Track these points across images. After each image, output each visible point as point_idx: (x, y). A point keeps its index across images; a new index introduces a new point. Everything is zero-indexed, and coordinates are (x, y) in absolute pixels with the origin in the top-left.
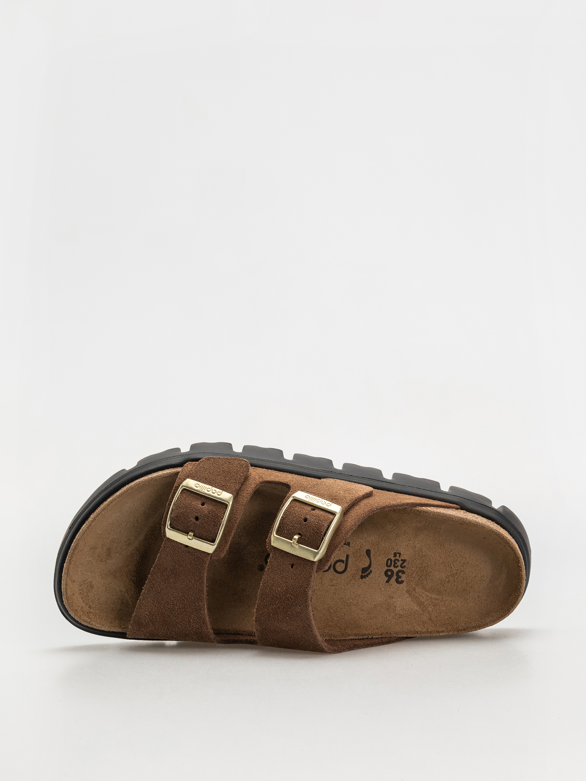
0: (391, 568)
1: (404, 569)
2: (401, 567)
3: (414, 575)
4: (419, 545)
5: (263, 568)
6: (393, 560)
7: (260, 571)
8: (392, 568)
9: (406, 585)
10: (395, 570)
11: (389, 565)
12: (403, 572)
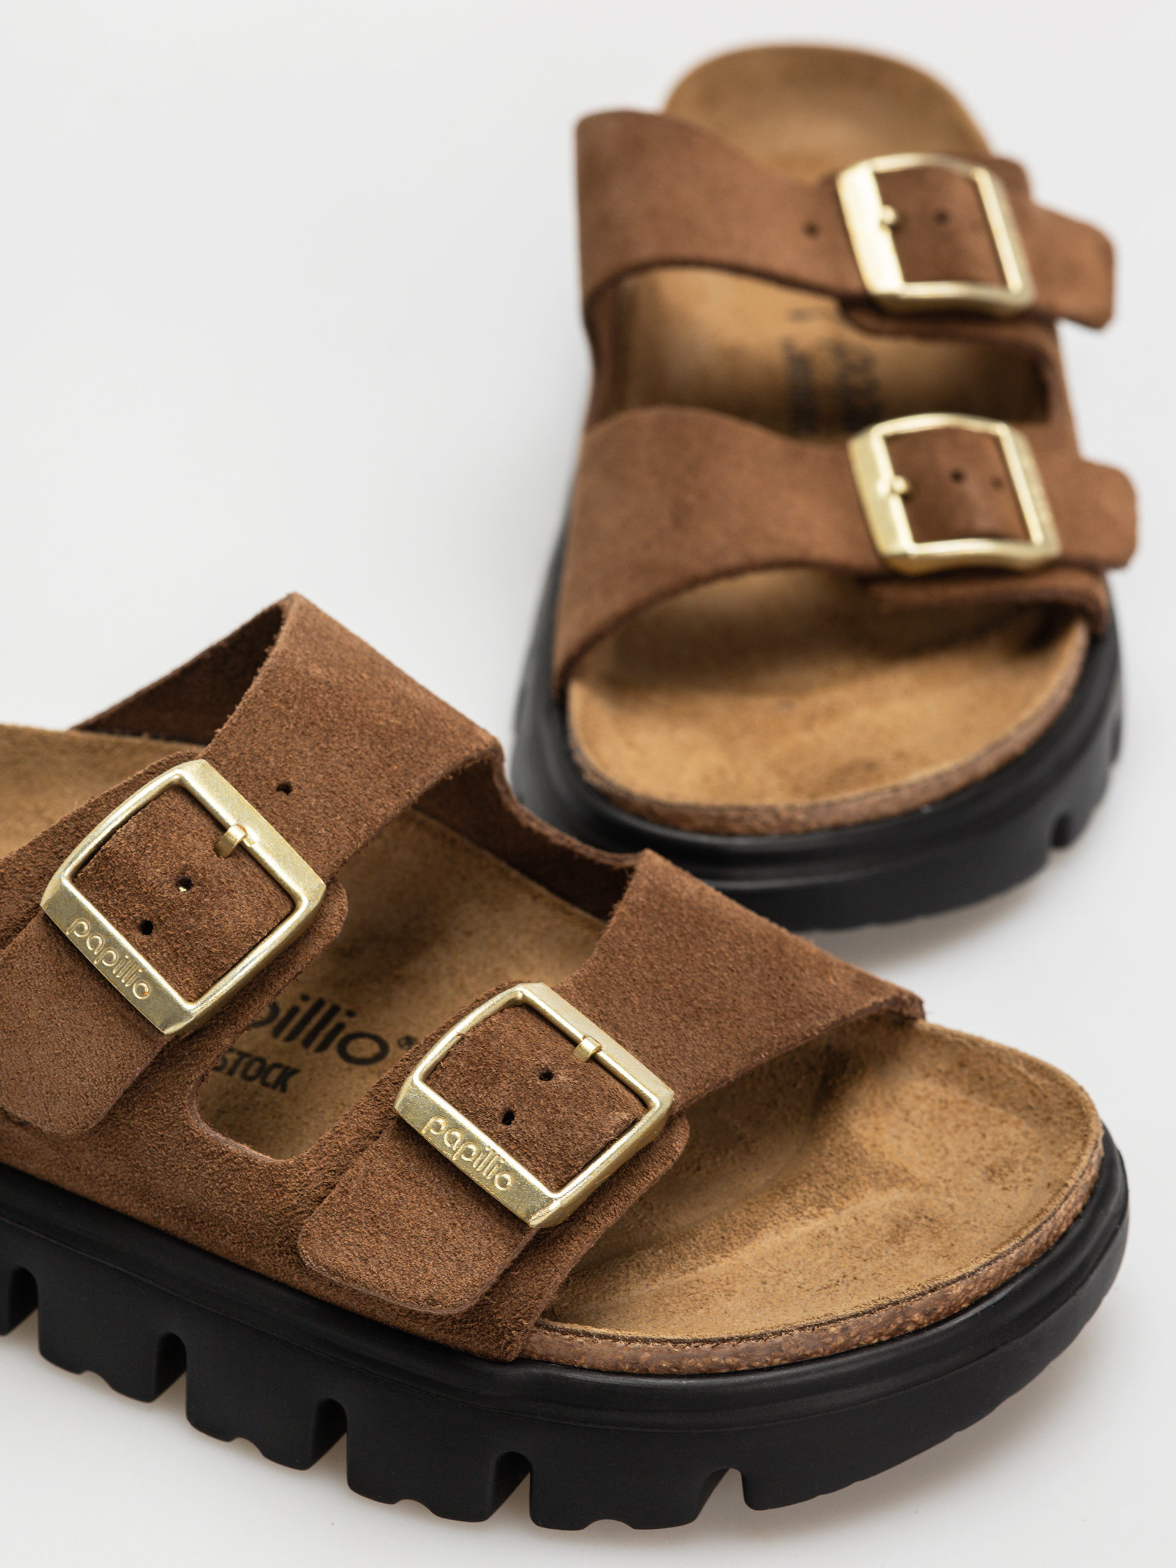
5: (403, 1041)
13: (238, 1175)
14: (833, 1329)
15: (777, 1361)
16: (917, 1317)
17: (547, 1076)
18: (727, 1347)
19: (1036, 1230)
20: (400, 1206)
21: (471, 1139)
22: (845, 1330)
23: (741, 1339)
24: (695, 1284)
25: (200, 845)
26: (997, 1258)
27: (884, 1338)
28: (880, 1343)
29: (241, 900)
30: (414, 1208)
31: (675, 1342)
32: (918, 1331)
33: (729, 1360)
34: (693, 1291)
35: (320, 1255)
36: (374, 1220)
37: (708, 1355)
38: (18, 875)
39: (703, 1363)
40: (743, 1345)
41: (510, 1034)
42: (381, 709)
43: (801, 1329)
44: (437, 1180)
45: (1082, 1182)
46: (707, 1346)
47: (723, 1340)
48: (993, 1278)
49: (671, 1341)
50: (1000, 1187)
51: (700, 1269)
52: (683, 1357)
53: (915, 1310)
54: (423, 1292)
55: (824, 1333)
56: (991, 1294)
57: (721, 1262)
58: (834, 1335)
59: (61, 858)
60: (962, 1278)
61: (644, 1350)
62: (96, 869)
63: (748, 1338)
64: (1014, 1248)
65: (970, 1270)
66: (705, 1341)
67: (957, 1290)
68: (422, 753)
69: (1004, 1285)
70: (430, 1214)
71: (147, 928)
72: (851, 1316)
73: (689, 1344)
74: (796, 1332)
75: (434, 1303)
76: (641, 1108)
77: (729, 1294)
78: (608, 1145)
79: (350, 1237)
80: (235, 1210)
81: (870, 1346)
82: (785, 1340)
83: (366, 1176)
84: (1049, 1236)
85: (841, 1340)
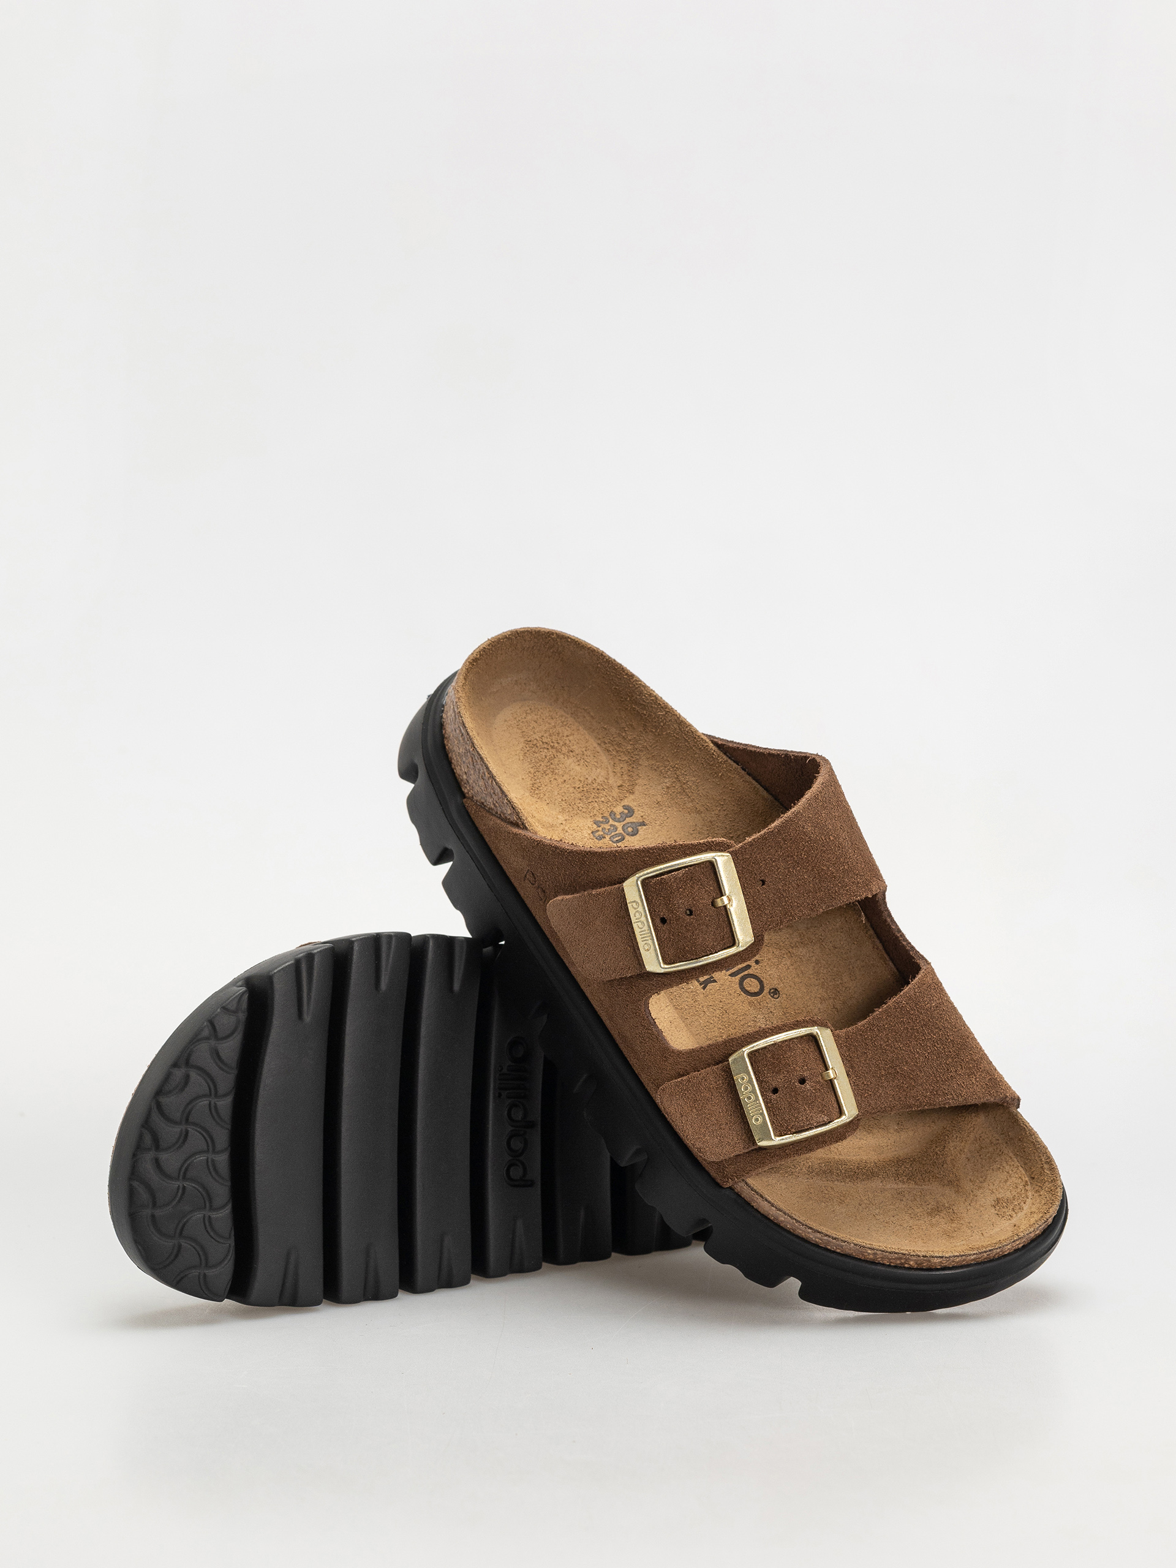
0: (622, 832)
1: (607, 814)
2: (609, 822)
3: (603, 799)
4: (560, 817)
5: (772, 991)
6: (609, 836)
7: (779, 992)
8: (620, 830)
9: (626, 800)
10: (619, 825)
11: (620, 837)
12: (612, 813)
13: (651, 1041)
14: (869, 1251)
15: (838, 1251)
16: (911, 1263)
17: (802, 1081)
18: (819, 1235)
19: (990, 1251)
20: (709, 1101)
21: (754, 1091)
22: (875, 1254)
23: (827, 1235)
24: (829, 1189)
25: (706, 896)
26: (963, 1255)
27: (892, 1264)
28: (889, 1266)
29: (711, 931)
30: (714, 1106)
31: (797, 1221)
32: (910, 1269)
33: (817, 1240)
34: (826, 1192)
35: (665, 1100)
36: (695, 1101)
37: (809, 1233)
38: (622, 860)
39: (805, 1235)
40: (826, 1238)
41: (799, 1051)
42: (829, 860)
43: (856, 1245)
44: (730, 1100)
45: (1027, 1237)
46: (810, 1230)
47: (819, 1232)
48: (958, 1262)
49: (795, 1220)
50: (996, 1212)
51: (836, 1182)
52: (798, 1228)
53: (912, 1260)
54: (698, 1145)
55: (864, 1251)
56: (954, 1268)
57: (848, 1183)
58: (869, 1254)
59: (638, 870)
60: (942, 1257)
61: (782, 1216)
62: (655, 884)
63: (829, 1237)
64: (974, 1254)
65: (947, 1256)
66: (811, 1228)
67: (936, 1260)
68: (836, 892)
69: (962, 1267)
70: (720, 1112)
71: (663, 921)
72: (880, 1250)
73: (803, 1225)
74: (852, 1245)
75: (700, 1152)
76: (837, 1114)
77: (841, 1202)
78: (811, 1129)
79: (681, 1102)
80: (642, 1053)
81: (884, 1265)
82: (846, 1245)
83: (702, 1079)
84: (996, 1254)
85: (871, 1256)
